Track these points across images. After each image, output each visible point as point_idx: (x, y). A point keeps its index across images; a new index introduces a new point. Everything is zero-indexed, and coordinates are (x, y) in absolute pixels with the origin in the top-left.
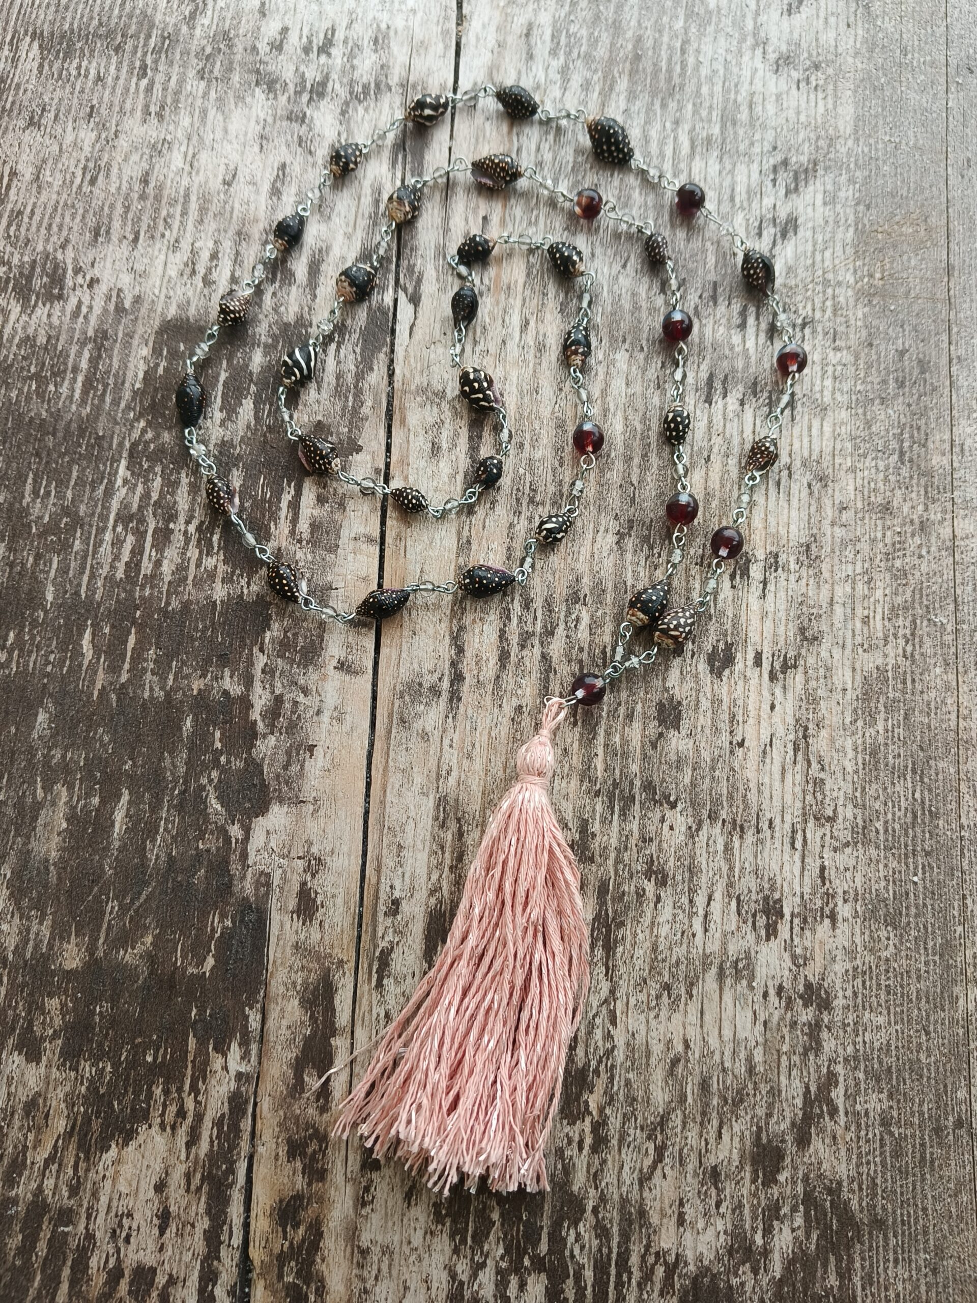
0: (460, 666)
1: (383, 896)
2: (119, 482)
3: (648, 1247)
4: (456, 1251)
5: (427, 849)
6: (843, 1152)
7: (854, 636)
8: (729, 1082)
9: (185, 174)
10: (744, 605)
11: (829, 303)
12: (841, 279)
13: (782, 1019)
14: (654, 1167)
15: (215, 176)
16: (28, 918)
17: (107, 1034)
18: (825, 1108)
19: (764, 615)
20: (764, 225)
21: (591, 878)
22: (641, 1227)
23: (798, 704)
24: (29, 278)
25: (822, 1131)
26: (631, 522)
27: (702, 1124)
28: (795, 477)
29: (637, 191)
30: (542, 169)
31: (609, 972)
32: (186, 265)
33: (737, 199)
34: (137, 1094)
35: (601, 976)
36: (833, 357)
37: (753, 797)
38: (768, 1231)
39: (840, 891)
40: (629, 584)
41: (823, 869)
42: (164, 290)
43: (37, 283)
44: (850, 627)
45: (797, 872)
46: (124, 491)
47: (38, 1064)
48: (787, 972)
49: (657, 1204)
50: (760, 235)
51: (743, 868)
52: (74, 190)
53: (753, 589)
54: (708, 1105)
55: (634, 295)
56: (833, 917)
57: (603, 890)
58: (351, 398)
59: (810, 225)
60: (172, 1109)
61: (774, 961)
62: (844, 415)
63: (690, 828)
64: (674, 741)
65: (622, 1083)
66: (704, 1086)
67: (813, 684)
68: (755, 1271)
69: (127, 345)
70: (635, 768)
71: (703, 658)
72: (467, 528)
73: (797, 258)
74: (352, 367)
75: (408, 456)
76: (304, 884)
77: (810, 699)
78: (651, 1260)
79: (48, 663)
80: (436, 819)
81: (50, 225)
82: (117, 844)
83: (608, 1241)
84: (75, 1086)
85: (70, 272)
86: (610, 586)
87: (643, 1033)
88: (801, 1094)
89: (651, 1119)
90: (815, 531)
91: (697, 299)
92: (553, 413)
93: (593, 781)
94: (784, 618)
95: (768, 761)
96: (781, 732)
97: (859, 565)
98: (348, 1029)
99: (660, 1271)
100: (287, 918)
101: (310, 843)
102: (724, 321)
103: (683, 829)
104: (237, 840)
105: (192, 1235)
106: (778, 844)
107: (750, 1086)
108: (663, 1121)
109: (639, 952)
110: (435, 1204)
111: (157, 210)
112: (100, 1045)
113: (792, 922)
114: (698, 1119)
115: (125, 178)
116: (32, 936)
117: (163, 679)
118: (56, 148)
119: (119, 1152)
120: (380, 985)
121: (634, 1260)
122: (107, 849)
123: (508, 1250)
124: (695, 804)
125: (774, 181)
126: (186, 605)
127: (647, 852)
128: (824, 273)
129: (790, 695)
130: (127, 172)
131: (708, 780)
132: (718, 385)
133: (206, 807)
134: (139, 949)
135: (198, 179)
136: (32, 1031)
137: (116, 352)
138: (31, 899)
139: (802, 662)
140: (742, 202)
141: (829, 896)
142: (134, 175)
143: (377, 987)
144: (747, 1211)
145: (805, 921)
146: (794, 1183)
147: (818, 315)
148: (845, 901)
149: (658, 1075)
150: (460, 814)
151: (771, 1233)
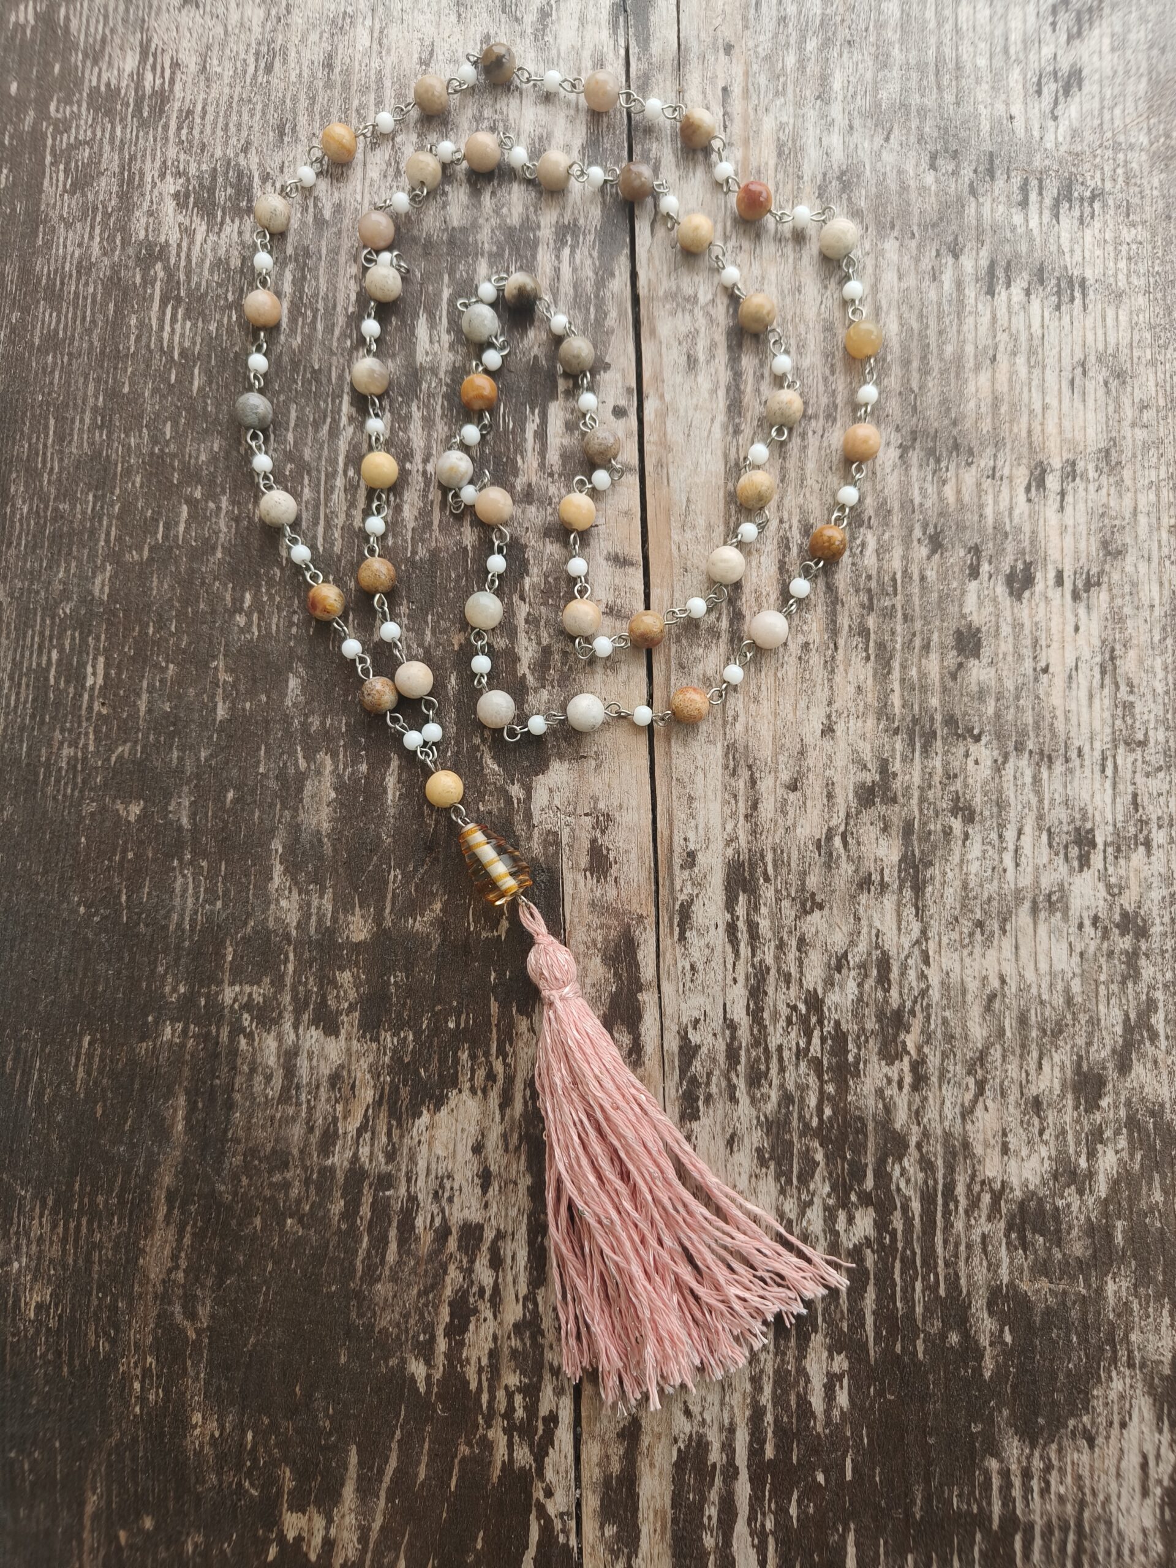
0: (739, 603)
1: (677, 849)
2: (344, 420)
3: (973, 1177)
4: (783, 1192)
5: (719, 799)
6: (1165, 1076)
7: (1160, 547)
8: (1047, 1014)
9: (374, 55)
10: (1041, 521)
11: (1120, 171)
12: (1133, 140)
13: (1099, 949)
14: (975, 1101)
15: (410, 54)
16: (307, 892)
17: (405, 1003)
18: (1145, 1034)
19: (1064, 529)
20: (1044, 80)
21: (895, 819)
22: (965, 1158)
23: (1104, 623)
24: (212, 190)
25: (1142, 1056)
26: (914, 433)
27: (1022, 1056)
28: (1090, 374)
29: (897, 46)
30: (786, 26)
31: (920, 912)
32: (389, 164)
33: (1012, 51)
34: (442, 1061)
35: (912, 917)
36: (1128, 235)
37: (1060, 725)
38: (1092, 1155)
39: (1154, 817)
40: (917, 501)
41: (1135, 796)
42: (367, 197)
43: (221, 196)
44: (1156, 538)
45: (1109, 800)
46: (350, 430)
47: (337, 1037)
48: (1101, 902)
49: (980, 1136)
50: (1039, 92)
51: (1053, 799)
52: (248, 81)
53: (1050, 501)
54: (1026, 1037)
55: (900, 172)
56: (1147, 844)
57: (907, 830)
58: (592, 310)
59: (1096, 77)
60: (481, 1074)
61: (1088, 892)
62: (1141, 301)
63: (996, 761)
64: (975, 671)
65: (939, 1021)
66: (1023, 1020)
67: (1118, 602)
68: (1081, 1192)
69: (333, 262)
70: (934, 702)
71: (1001, 579)
72: (733, 450)
73: (1082, 118)
74: (591, 274)
75: (661, 372)
76: (594, 841)
77: (1117, 618)
78: (977, 1188)
79: (291, 624)
80: (726, 767)
81: (227, 125)
82: (392, 811)
83: (934, 1172)
84: (378, 1056)
85: (256, 180)
86: (896, 506)
87: (958, 970)
88: (1120, 1021)
89: (970, 1054)
90: (1114, 434)
91: (972, 175)
92: (819, 314)
93: (890, 719)
94: (1084, 533)
95: (1074, 686)
96: (1086, 654)
97: (1163, 469)
98: (655, 984)
99: (986, 1198)
100: (580, 877)
101: (595, 799)
102: (1003, 199)
103: (989, 763)
104: (519, 800)
105: (515, 1191)
106: (1088, 772)
107: (1069, 1017)
108: (982, 1056)
109: (949, 891)
110: (758, 1150)
111: (347, 100)
112: (399, 1015)
113: (1105, 851)
114: (1018, 1052)
115: (306, 63)
116: (314, 911)
117: (420, 633)
118: (220, 30)
119: (432, 1118)
120: (682, 938)
121: (960, 1189)
122: (382, 816)
123: (834, 1188)
124: (1000, 736)
125: (1054, 24)
126: (434, 554)
127: (953, 789)
128: (1114, 135)
129: (1094, 615)
130: (307, 55)
131: (1012, 710)
132: (1000, 273)
133: (482, 769)
134: (428, 916)
135: (390, 60)
136: (327, 1006)
137: (321, 271)
138: (308, 873)
139: (1106, 579)
140: (1017, 53)
141: (1143, 823)
142: (315, 58)
143: (679, 940)
144: (1070, 1137)
145: (1119, 850)
146: (1117, 1107)
147: (1108, 185)
148: (1160, 827)
149: (975, 1011)
150: (751, 761)
151: (1094, 1155)
